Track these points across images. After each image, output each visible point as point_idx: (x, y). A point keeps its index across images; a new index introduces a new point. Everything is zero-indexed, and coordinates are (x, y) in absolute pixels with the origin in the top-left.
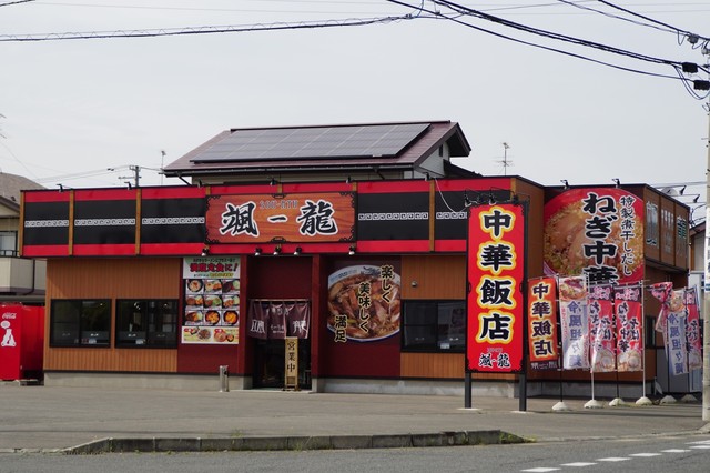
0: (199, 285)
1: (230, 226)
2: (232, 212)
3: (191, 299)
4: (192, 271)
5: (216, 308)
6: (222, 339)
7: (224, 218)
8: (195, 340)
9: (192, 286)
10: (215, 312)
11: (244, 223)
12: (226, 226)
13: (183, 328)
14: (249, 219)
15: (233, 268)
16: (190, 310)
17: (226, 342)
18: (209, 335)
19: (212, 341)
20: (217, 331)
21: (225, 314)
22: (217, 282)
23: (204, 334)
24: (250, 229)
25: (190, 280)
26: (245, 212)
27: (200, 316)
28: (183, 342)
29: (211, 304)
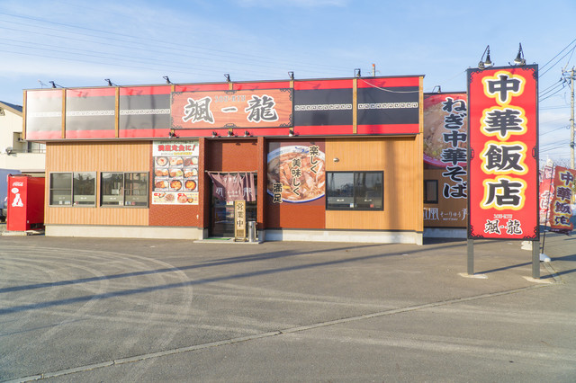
0: (165, 161)
1: (191, 115)
2: (192, 105)
3: (160, 172)
4: (160, 150)
5: (179, 178)
6: (183, 201)
7: (186, 109)
8: (163, 202)
9: (160, 162)
10: (178, 181)
11: (202, 113)
12: (188, 115)
13: (153, 193)
14: (206, 110)
15: (192, 148)
16: (158, 179)
17: (187, 203)
18: (173, 198)
19: (176, 202)
20: (179, 195)
21: (186, 183)
22: (180, 159)
23: (170, 198)
24: (207, 118)
25: (159, 157)
26: (203, 105)
27: (166, 184)
28: (153, 203)
29: (175, 174)
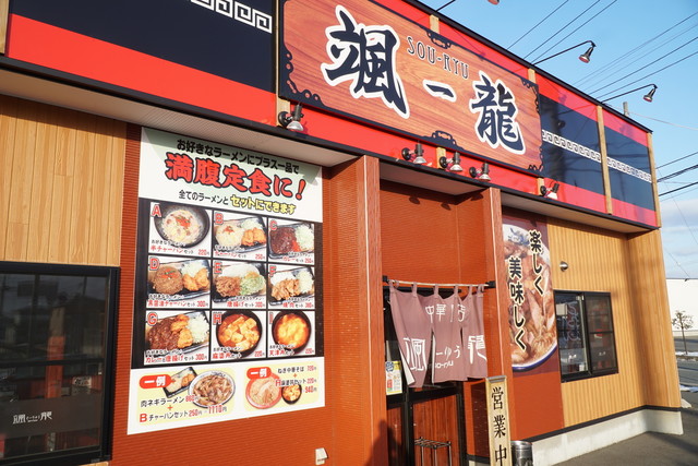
0: (196, 224)
1: (346, 69)
2: (348, 35)
3: (170, 273)
4: (172, 174)
5: (250, 304)
6: (269, 401)
7: (333, 41)
8: (182, 414)
9: (171, 226)
10: (248, 314)
11: (376, 74)
12: (338, 63)
13: (136, 375)
15: (294, 188)
16: (160, 308)
17: (282, 408)
18: (229, 391)
19: (239, 408)
20: (253, 375)
21: (276, 323)
22: (253, 223)
23: (212, 393)
24: (391, 93)
25: (166, 206)
26: (378, 47)
27: (198, 328)
28: (134, 427)
29: (235, 286)
